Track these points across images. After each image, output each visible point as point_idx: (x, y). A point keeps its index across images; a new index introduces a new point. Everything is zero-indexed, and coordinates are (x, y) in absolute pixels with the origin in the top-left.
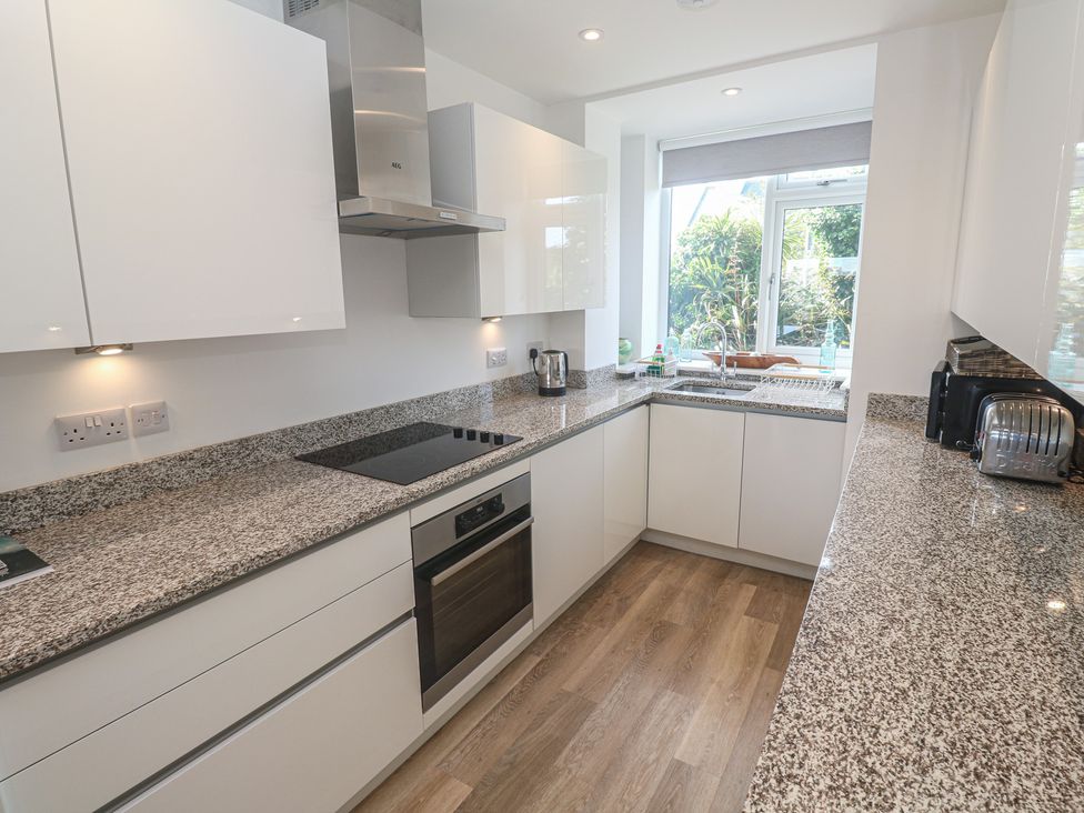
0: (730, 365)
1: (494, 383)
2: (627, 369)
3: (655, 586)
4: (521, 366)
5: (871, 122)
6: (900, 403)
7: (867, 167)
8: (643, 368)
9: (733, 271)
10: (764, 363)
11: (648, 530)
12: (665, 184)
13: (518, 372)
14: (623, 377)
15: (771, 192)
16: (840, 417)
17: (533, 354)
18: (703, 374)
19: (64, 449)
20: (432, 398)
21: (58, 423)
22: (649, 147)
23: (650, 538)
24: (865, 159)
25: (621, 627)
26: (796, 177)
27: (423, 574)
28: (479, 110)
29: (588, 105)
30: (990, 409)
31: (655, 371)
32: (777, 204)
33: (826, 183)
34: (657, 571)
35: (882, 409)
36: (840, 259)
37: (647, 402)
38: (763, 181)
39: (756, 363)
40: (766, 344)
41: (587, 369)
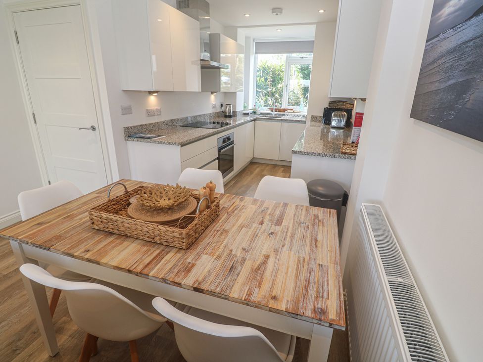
0: (276, 111)
1: (213, 113)
2: (247, 112)
3: (258, 170)
4: (219, 110)
5: (314, 41)
6: (318, 118)
7: (313, 54)
8: (251, 111)
9: (269, 83)
10: (284, 110)
11: (254, 158)
12: (256, 53)
13: (218, 111)
14: (245, 114)
15: (287, 58)
16: (305, 122)
17: (222, 105)
18: (268, 114)
19: (148, 116)
20: (200, 116)
21: (147, 110)
22: (252, 40)
23: (254, 161)
24: (312, 52)
25: (252, 176)
26: (294, 55)
27: (220, 150)
28: (222, 36)
29: (238, 29)
30: (333, 114)
31: (254, 113)
32: (289, 62)
33: (302, 58)
34: (258, 167)
35: (314, 119)
36: (305, 80)
37: (254, 120)
38: (285, 55)
39: (282, 110)
40: (285, 106)
41: (237, 111)
